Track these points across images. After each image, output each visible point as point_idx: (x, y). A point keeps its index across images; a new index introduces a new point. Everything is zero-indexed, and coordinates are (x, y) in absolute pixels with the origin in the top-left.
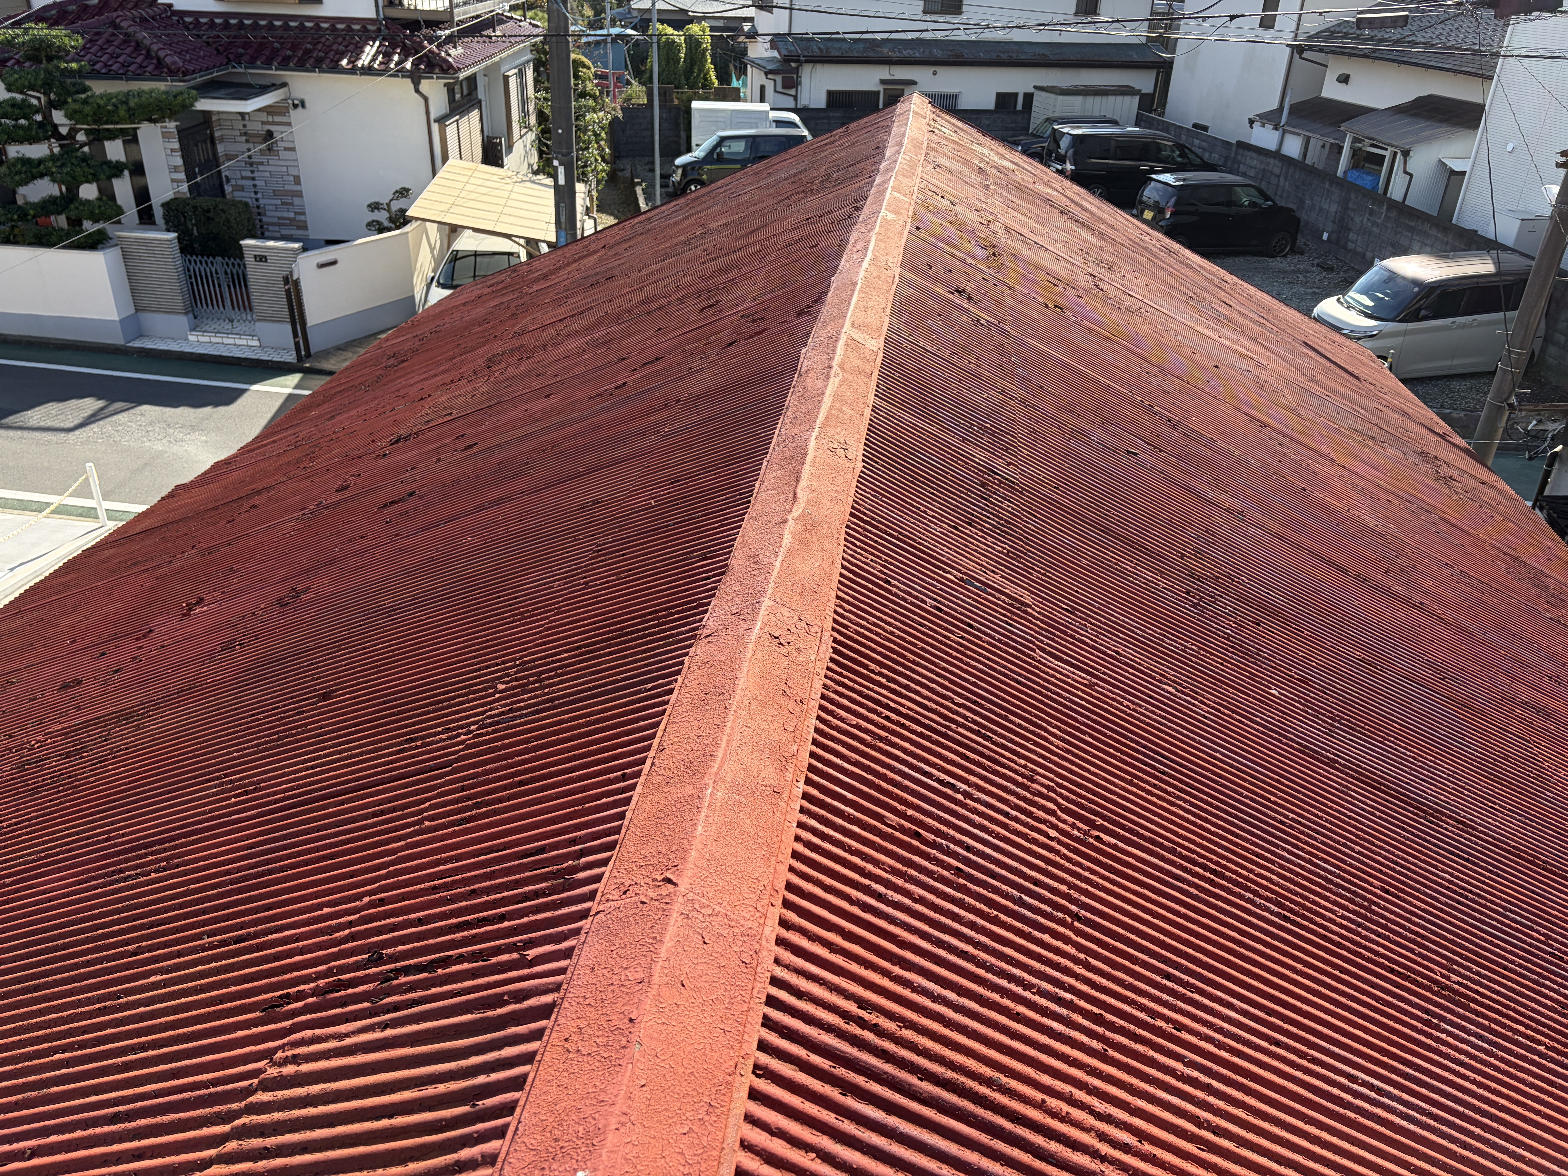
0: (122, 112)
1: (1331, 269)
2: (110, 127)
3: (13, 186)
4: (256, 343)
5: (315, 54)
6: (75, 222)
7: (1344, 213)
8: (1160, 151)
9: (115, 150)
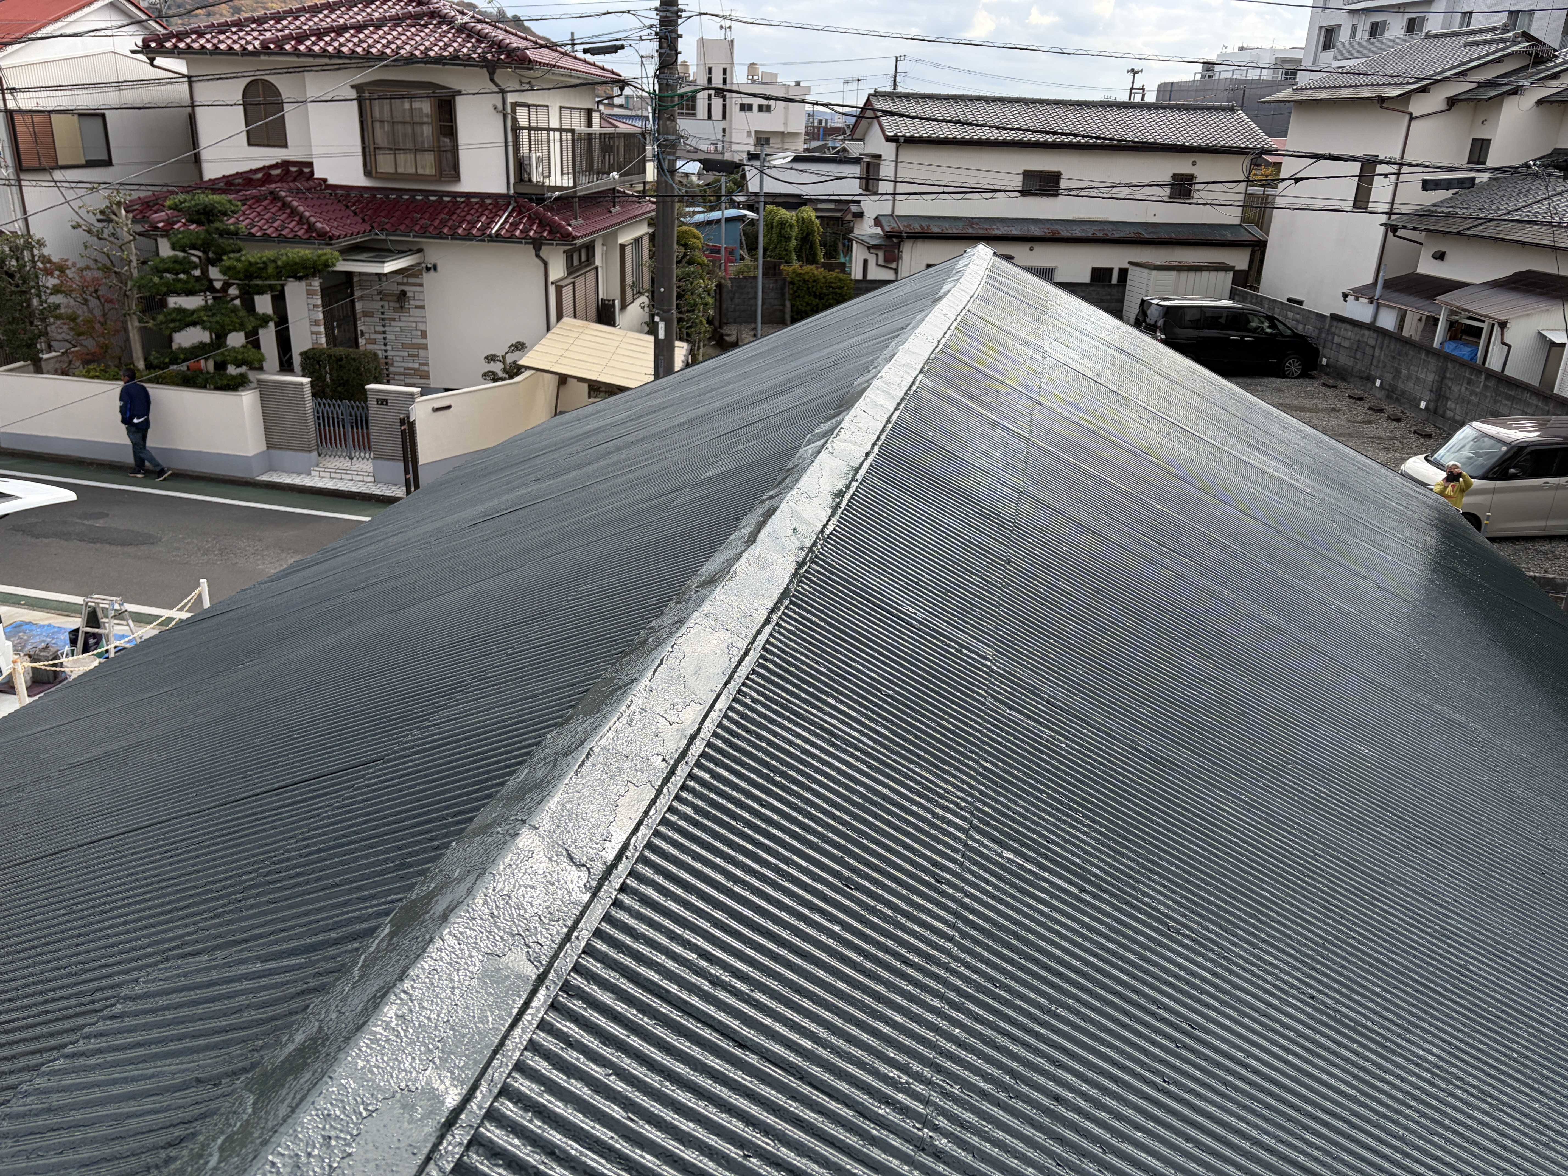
0: (271, 270)
1: (1429, 436)
2: (259, 282)
3: (168, 332)
4: (371, 479)
5: (450, 223)
6: (221, 366)
7: (1441, 382)
8: (1249, 322)
9: (264, 304)
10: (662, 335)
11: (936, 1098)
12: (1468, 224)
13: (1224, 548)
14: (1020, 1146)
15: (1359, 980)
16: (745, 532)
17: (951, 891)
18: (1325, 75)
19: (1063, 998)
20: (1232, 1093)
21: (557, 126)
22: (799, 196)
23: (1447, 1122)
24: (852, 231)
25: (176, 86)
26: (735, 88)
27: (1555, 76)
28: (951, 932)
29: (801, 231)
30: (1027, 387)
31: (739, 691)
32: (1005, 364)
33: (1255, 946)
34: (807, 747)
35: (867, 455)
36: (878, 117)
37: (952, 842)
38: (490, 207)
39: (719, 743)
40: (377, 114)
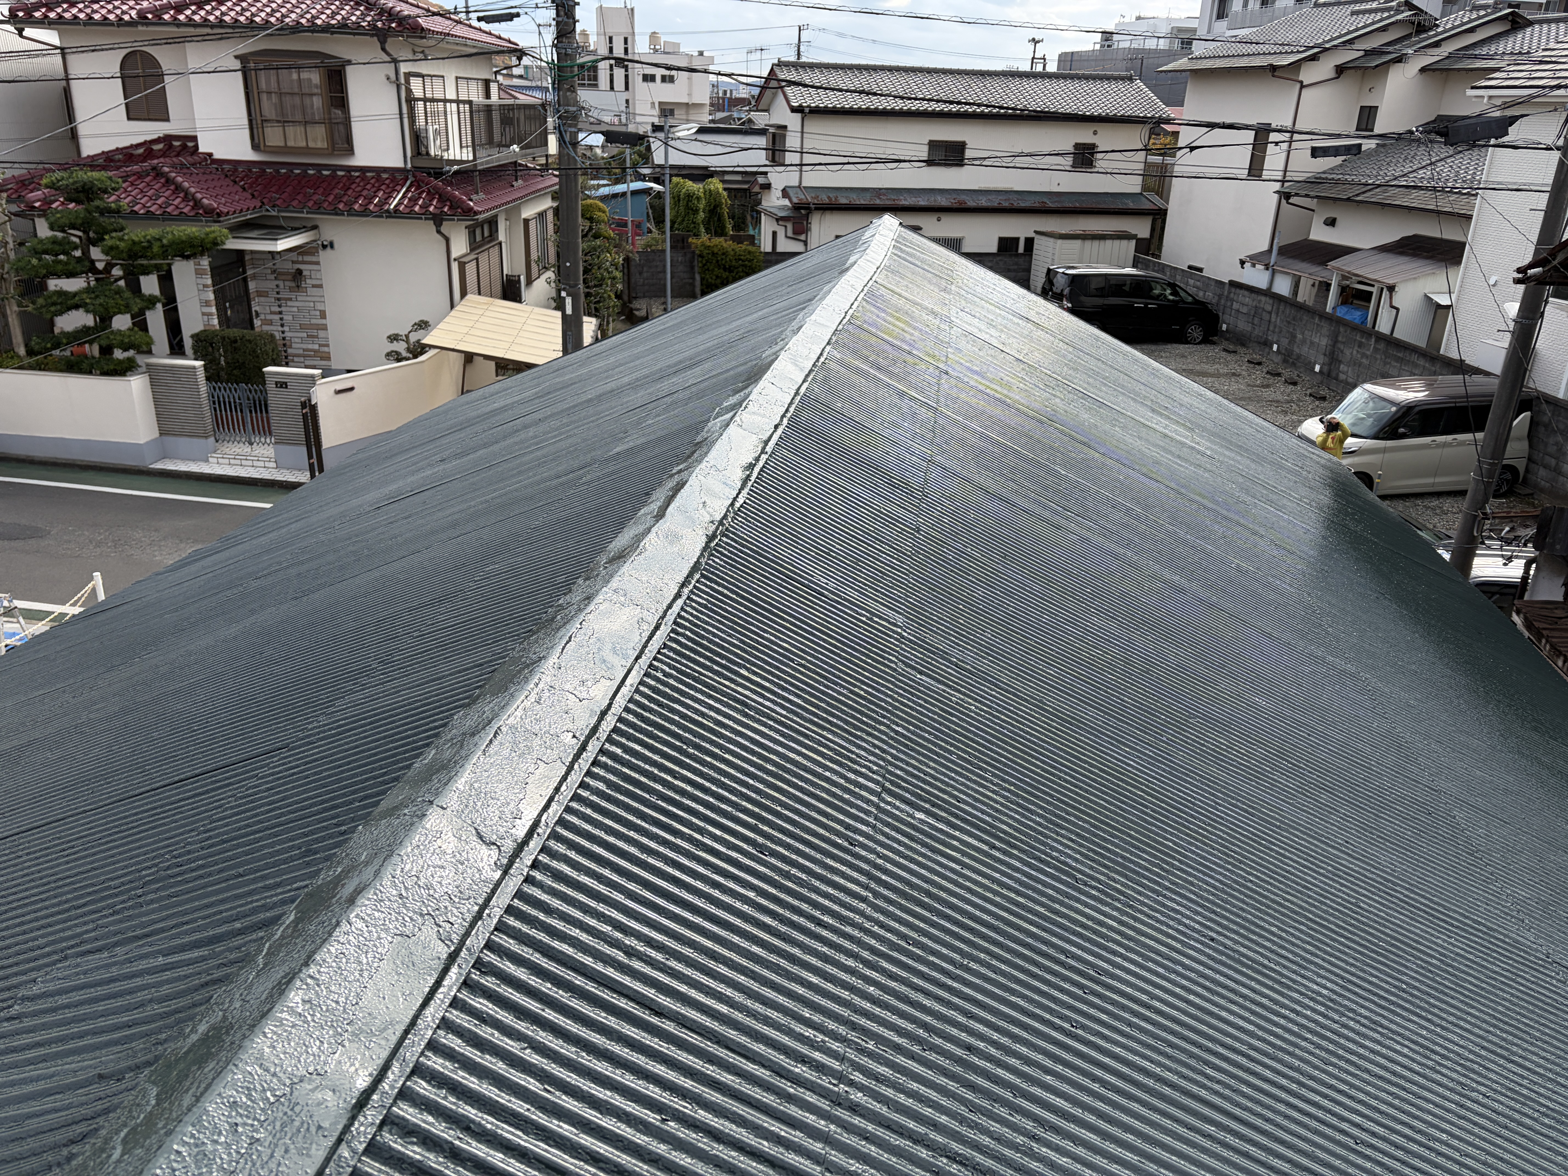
0: (155, 249)
1: (1323, 399)
2: (144, 262)
3: (49, 316)
4: (274, 465)
5: (345, 199)
6: (106, 351)
7: (1334, 346)
8: (1151, 289)
9: (150, 285)
10: (569, 311)
11: (852, 1054)
12: (1357, 190)
13: (1128, 510)
14: (933, 1095)
15: (1256, 920)
16: (654, 507)
17: (863, 853)
18: (1219, 44)
19: (975, 952)
20: (1136, 1034)
21: (454, 97)
22: (706, 168)
23: (1341, 1052)
24: (760, 203)
25: (48, 58)
26: (637, 58)
27: (1437, 44)
28: (864, 893)
29: (709, 204)
30: (934, 357)
31: (651, 666)
32: (912, 335)
33: (1159, 894)
34: (720, 718)
35: (776, 427)
36: (782, 87)
37: (865, 806)
38: (387, 182)
39: (630, 717)
40: (263, 85)
